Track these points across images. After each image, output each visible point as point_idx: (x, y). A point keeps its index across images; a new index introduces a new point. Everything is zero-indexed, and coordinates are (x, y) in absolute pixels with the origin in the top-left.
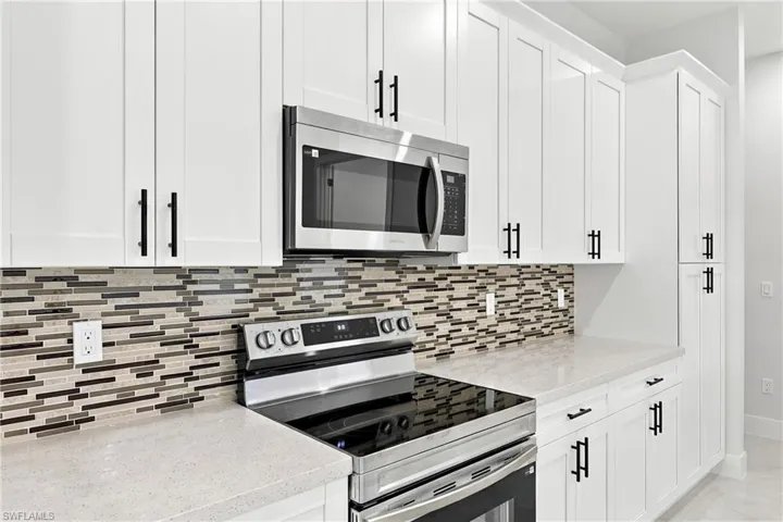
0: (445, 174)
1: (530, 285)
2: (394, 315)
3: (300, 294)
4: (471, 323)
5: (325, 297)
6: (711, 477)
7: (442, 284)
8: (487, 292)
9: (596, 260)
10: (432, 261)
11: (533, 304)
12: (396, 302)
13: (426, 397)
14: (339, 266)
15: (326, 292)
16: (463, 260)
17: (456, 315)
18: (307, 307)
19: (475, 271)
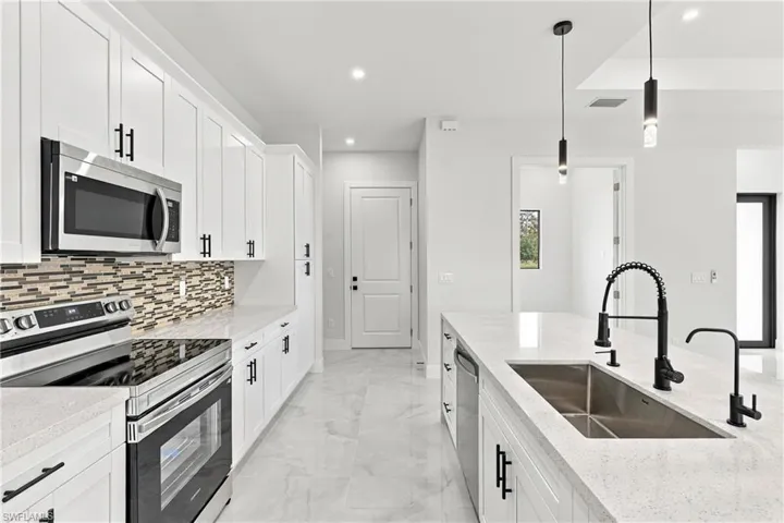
0: (168, 200)
1: (208, 275)
2: (116, 299)
3: (25, 288)
4: (169, 303)
5: (51, 288)
6: (309, 374)
7: (148, 276)
8: (180, 280)
9: (252, 258)
10: (139, 259)
11: (210, 287)
12: (112, 289)
13: (137, 357)
14: (62, 263)
15: (51, 284)
16: (176, 258)
17: (158, 297)
18: (34, 297)
19: (172, 266)
